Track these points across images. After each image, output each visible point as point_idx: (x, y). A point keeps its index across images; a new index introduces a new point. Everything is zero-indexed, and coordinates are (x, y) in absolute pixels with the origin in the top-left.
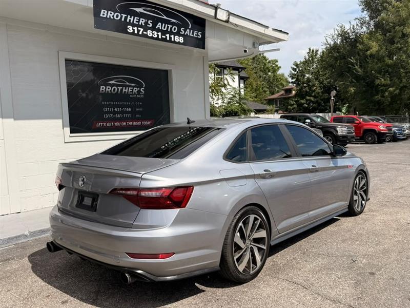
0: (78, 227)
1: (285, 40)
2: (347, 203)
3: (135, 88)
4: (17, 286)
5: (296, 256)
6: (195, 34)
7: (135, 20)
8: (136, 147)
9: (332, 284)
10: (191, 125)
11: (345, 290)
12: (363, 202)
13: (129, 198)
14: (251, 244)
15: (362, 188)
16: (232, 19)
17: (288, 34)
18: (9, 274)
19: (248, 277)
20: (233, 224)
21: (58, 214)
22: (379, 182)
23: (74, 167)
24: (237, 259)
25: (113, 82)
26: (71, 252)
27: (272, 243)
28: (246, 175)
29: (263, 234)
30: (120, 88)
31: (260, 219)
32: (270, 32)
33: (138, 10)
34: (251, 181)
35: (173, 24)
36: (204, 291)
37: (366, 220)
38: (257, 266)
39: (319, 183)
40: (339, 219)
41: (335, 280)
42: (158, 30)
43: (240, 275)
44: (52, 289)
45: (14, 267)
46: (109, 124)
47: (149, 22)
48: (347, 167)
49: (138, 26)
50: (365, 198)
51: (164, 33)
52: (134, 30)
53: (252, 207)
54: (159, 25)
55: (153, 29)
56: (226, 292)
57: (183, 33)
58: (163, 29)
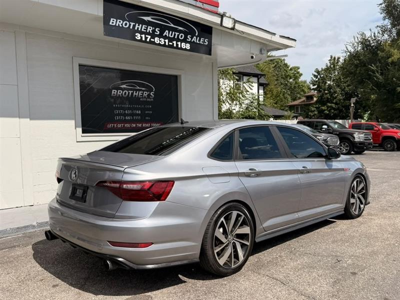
0: (76, 219)
1: (292, 47)
2: (343, 205)
3: (145, 92)
4: (16, 270)
5: (283, 254)
6: (201, 40)
7: (143, 28)
8: (135, 145)
9: (311, 281)
10: (185, 125)
11: (321, 286)
12: (362, 206)
14: (233, 239)
15: (360, 191)
16: (238, 26)
17: (295, 40)
18: (12, 259)
19: (229, 271)
20: (215, 219)
21: (57, 206)
22: (387, 187)
23: (75, 162)
24: (217, 253)
25: (124, 86)
26: (64, 241)
27: (257, 240)
28: (230, 172)
29: (246, 230)
30: (131, 92)
31: (243, 216)
32: (276, 39)
33: (146, 18)
34: (236, 178)
35: (180, 31)
36: (185, 282)
37: (362, 224)
38: (239, 261)
39: (310, 186)
40: (335, 222)
41: (315, 277)
42: (165, 37)
43: (221, 269)
44: (47, 274)
45: (18, 253)
46: (119, 126)
47: (156, 30)
48: (343, 170)
49: (146, 33)
50: (364, 201)
51: (171, 40)
52: (141, 37)
53: (235, 203)
54: (166, 33)
55: (160, 36)
56: (206, 283)
57: (190, 40)
58: (170, 36)
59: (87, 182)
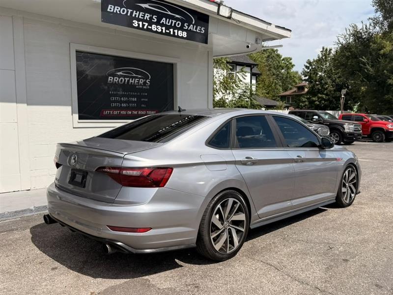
0: (74, 203)
1: (288, 37)
2: (335, 194)
3: (141, 80)
4: (15, 253)
5: (276, 241)
6: (198, 29)
7: (141, 15)
8: (133, 132)
9: (304, 267)
10: (182, 113)
11: (315, 273)
12: (353, 195)
13: (113, 176)
14: (229, 226)
15: (352, 181)
16: (234, 16)
17: (291, 31)
18: (10, 242)
19: (224, 256)
20: (211, 206)
21: (56, 190)
22: (376, 177)
23: (74, 148)
24: (213, 238)
25: (120, 73)
26: (63, 224)
27: (252, 227)
28: (227, 160)
29: (242, 217)
30: (127, 79)
31: (239, 203)
32: (272, 29)
33: (144, 6)
34: (232, 167)
35: (177, 19)
36: (182, 266)
37: (353, 212)
38: (234, 246)
39: (304, 174)
40: (327, 210)
41: (308, 264)
42: (162, 25)
43: (216, 254)
44: (46, 257)
45: (17, 236)
46: (116, 113)
47: (154, 18)
48: (336, 159)
49: (143, 21)
50: (354, 191)
51: (168, 28)
52: (139, 24)
53: (231, 191)
54: (163, 20)
55: (158, 23)
56: (202, 268)
57: (186, 28)
58: (167, 24)
59: (86, 168)
